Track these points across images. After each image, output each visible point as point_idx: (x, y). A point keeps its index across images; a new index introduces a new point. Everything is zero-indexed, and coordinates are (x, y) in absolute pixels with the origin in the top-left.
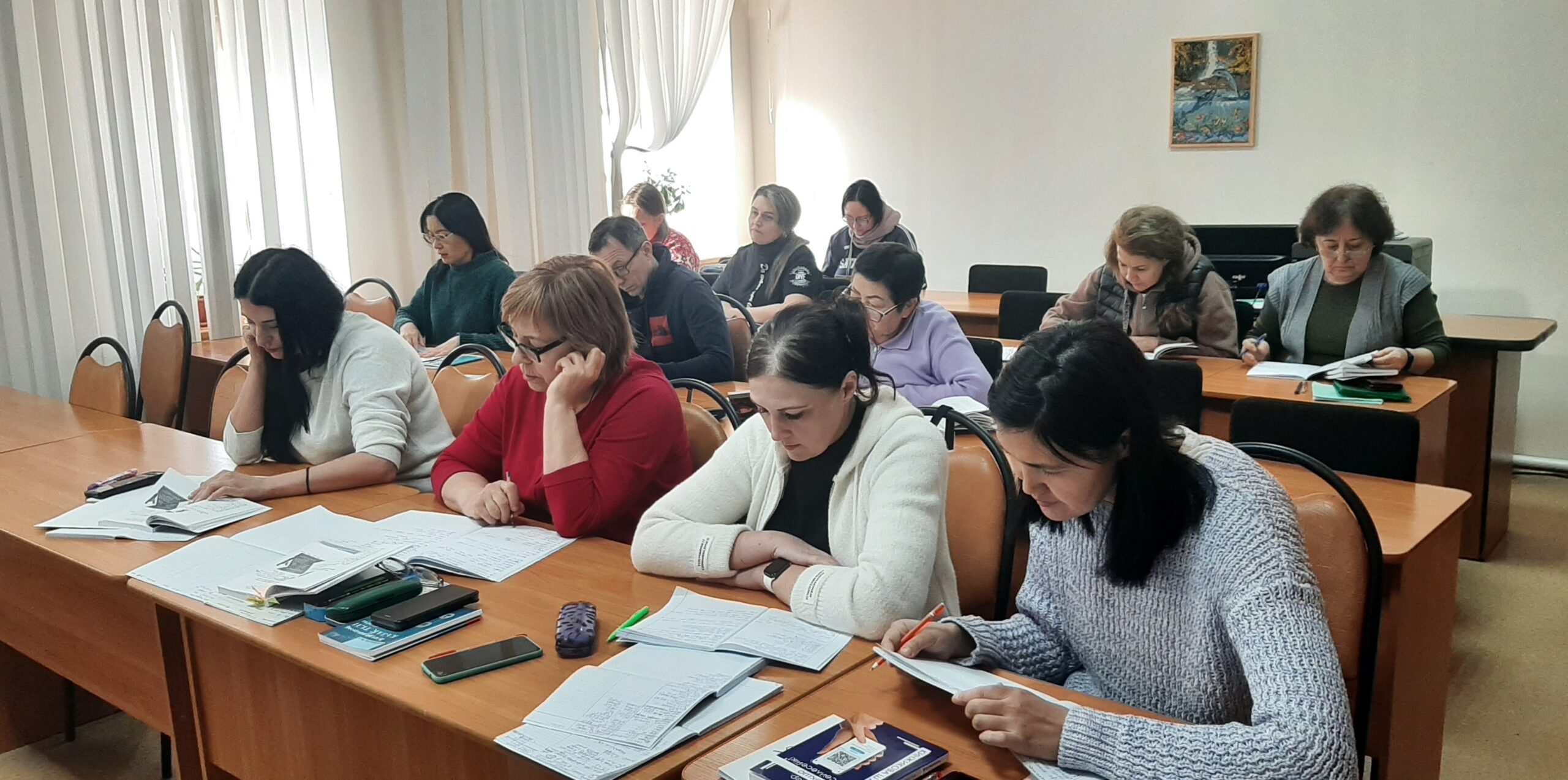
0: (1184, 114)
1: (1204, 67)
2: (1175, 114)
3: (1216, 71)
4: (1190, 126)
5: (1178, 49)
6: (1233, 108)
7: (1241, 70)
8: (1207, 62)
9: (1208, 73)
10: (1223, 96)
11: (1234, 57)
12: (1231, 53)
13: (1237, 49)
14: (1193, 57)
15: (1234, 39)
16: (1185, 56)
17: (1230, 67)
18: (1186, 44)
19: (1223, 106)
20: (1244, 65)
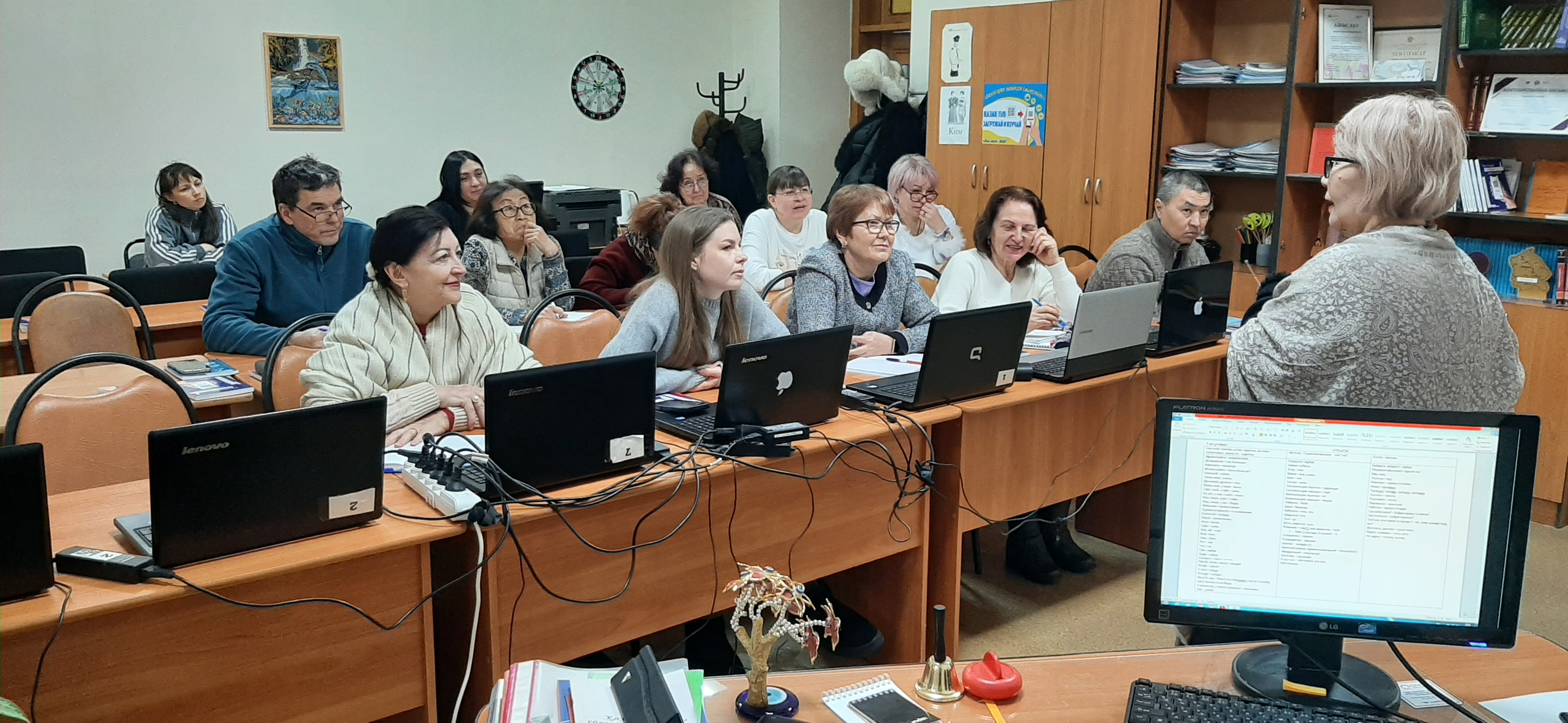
0: (282, 99)
1: (297, 59)
2: (274, 98)
3: (308, 64)
4: (289, 109)
5: (271, 42)
6: (325, 96)
7: (330, 65)
8: (299, 56)
9: (302, 65)
10: (316, 86)
11: (323, 54)
12: (319, 50)
13: (324, 48)
14: (286, 51)
15: (321, 39)
16: (279, 49)
17: (320, 62)
18: (278, 38)
19: (317, 93)
20: (331, 61)
